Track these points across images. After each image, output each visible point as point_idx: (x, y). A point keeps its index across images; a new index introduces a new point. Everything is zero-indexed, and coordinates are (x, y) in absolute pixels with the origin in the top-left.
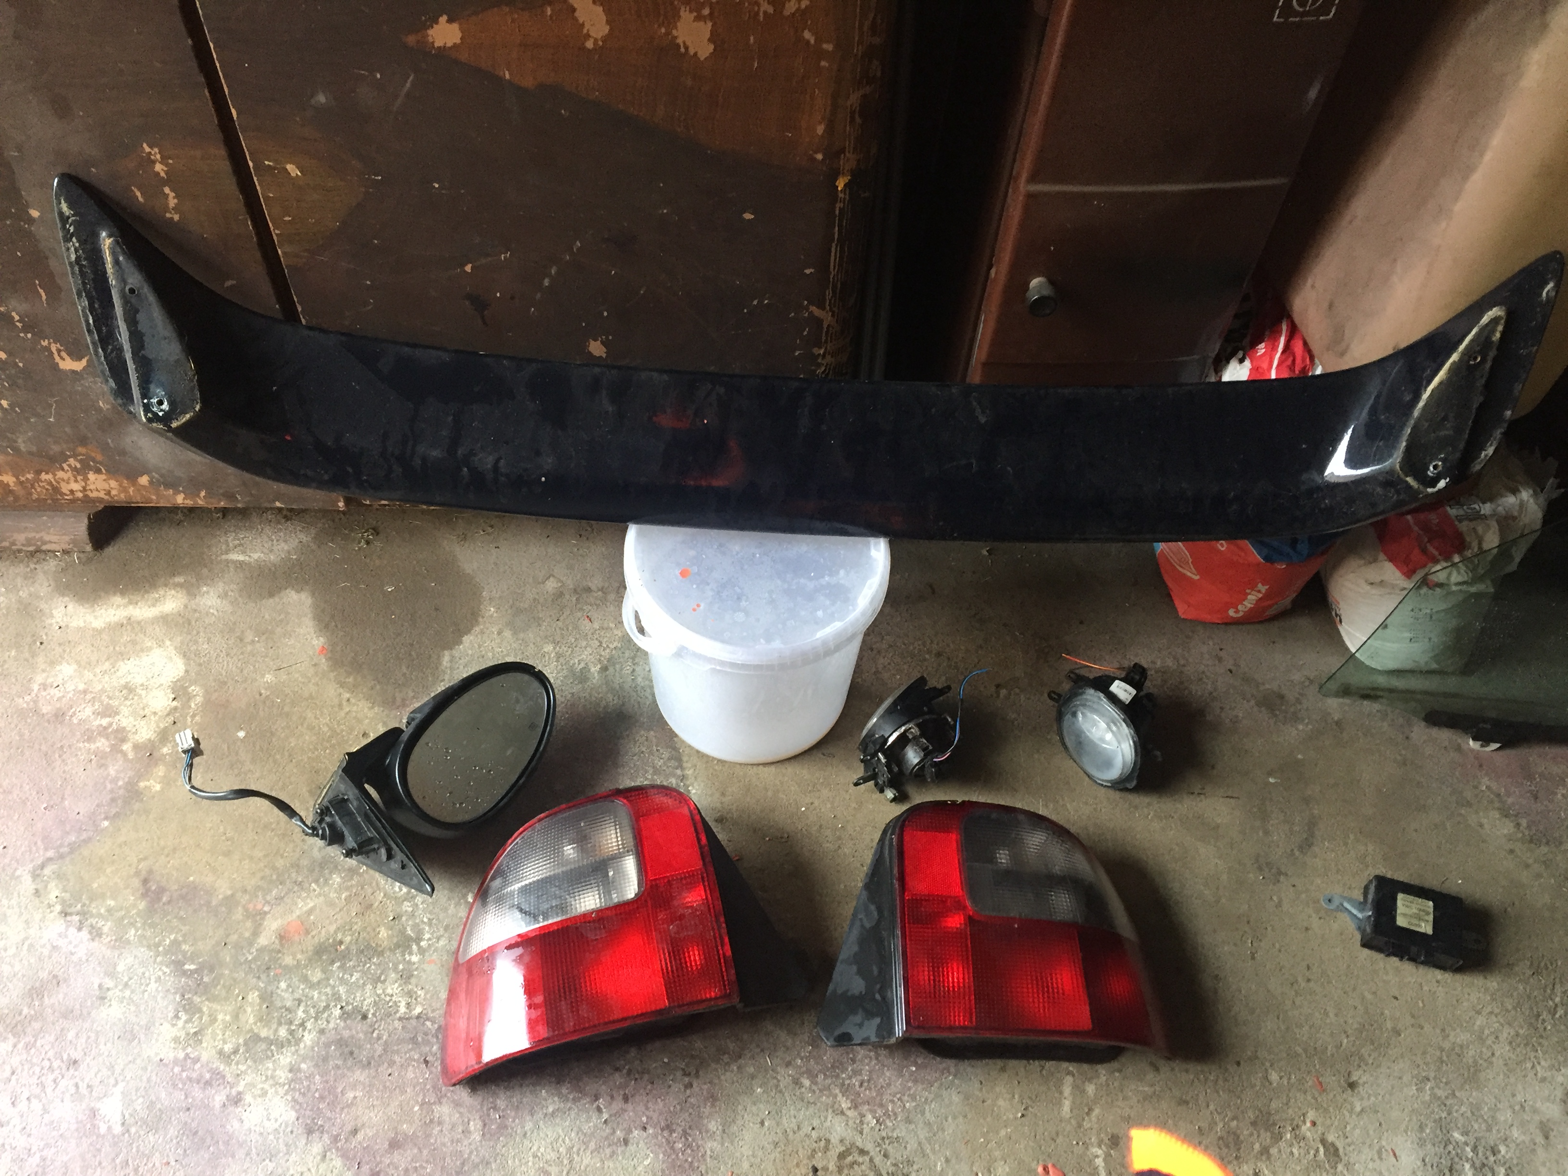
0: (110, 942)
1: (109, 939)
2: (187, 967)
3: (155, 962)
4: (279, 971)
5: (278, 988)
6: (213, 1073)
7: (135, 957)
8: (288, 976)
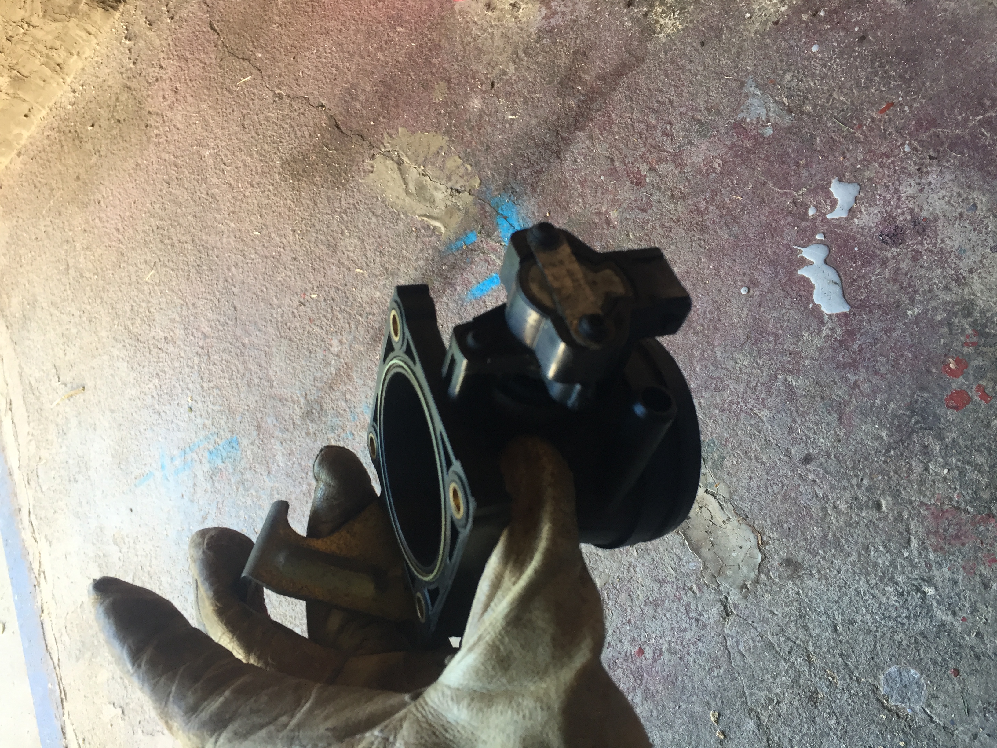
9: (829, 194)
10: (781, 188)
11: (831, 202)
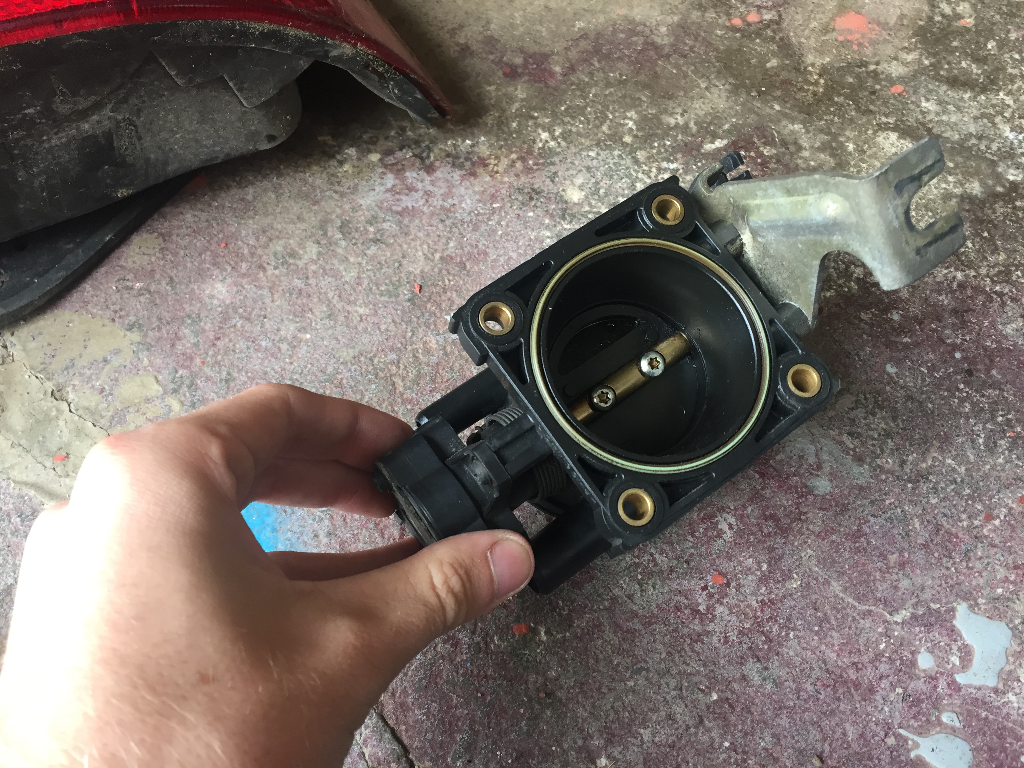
0: (513, 164)
1: (505, 162)
2: (709, 147)
3: (636, 161)
4: (898, 89)
5: (923, 113)
6: (953, 292)
7: (588, 169)
8: (922, 91)
9: (953, 633)
10: (859, 599)
11: (959, 649)
